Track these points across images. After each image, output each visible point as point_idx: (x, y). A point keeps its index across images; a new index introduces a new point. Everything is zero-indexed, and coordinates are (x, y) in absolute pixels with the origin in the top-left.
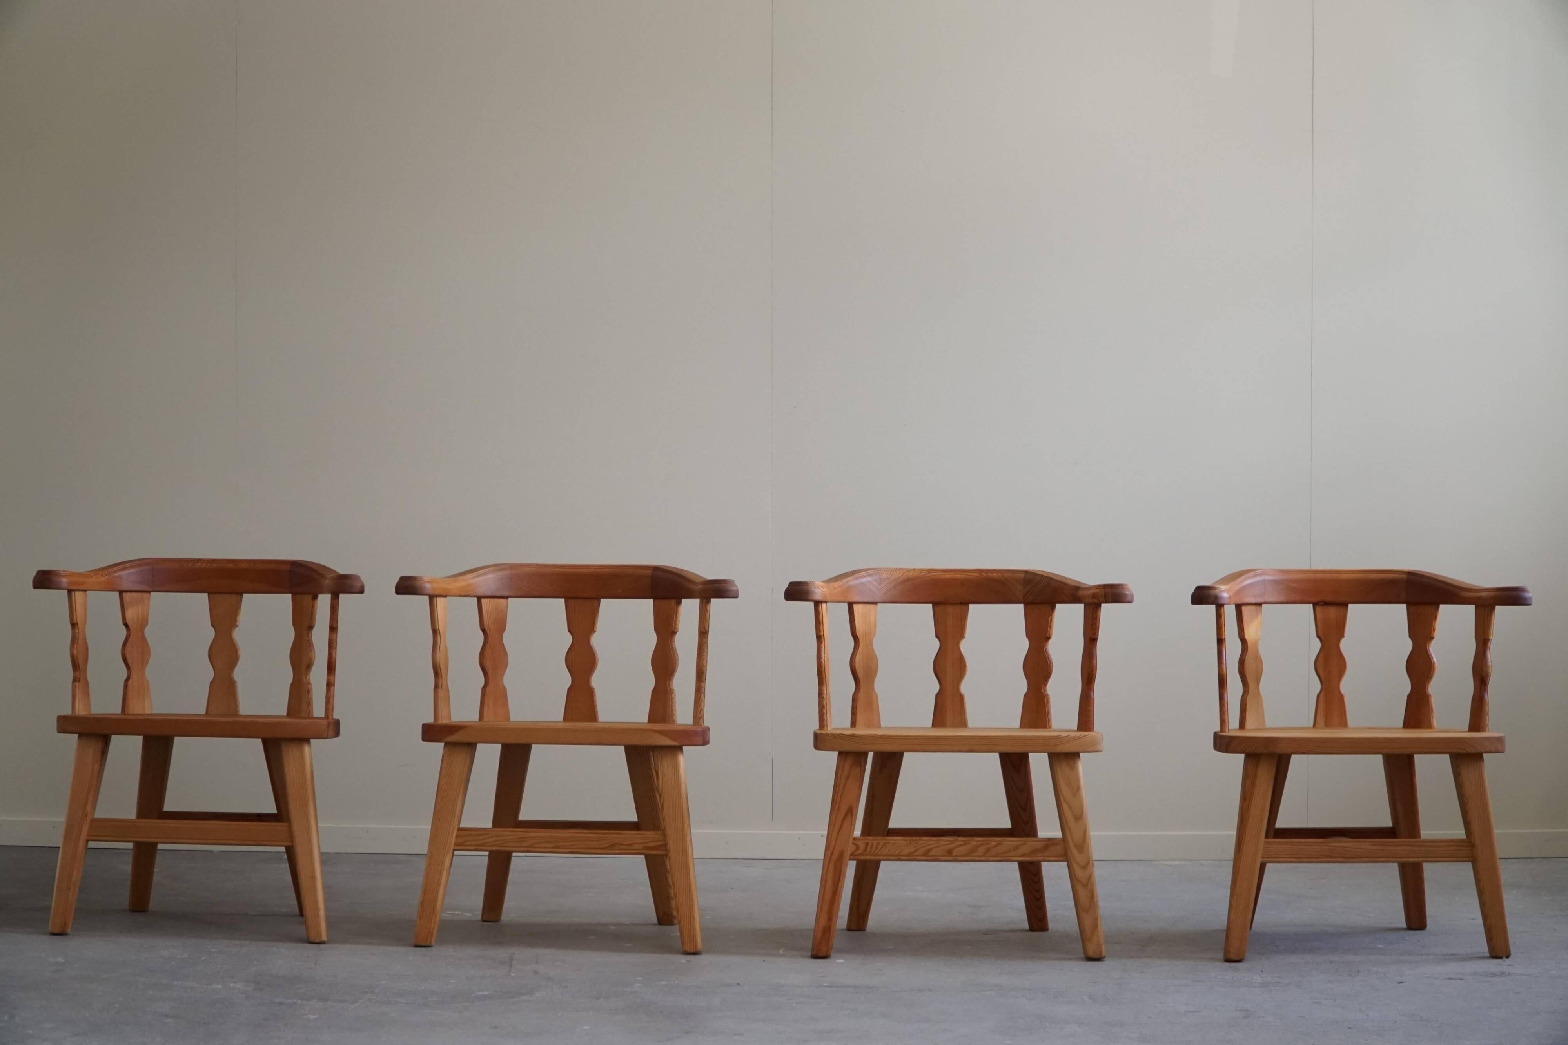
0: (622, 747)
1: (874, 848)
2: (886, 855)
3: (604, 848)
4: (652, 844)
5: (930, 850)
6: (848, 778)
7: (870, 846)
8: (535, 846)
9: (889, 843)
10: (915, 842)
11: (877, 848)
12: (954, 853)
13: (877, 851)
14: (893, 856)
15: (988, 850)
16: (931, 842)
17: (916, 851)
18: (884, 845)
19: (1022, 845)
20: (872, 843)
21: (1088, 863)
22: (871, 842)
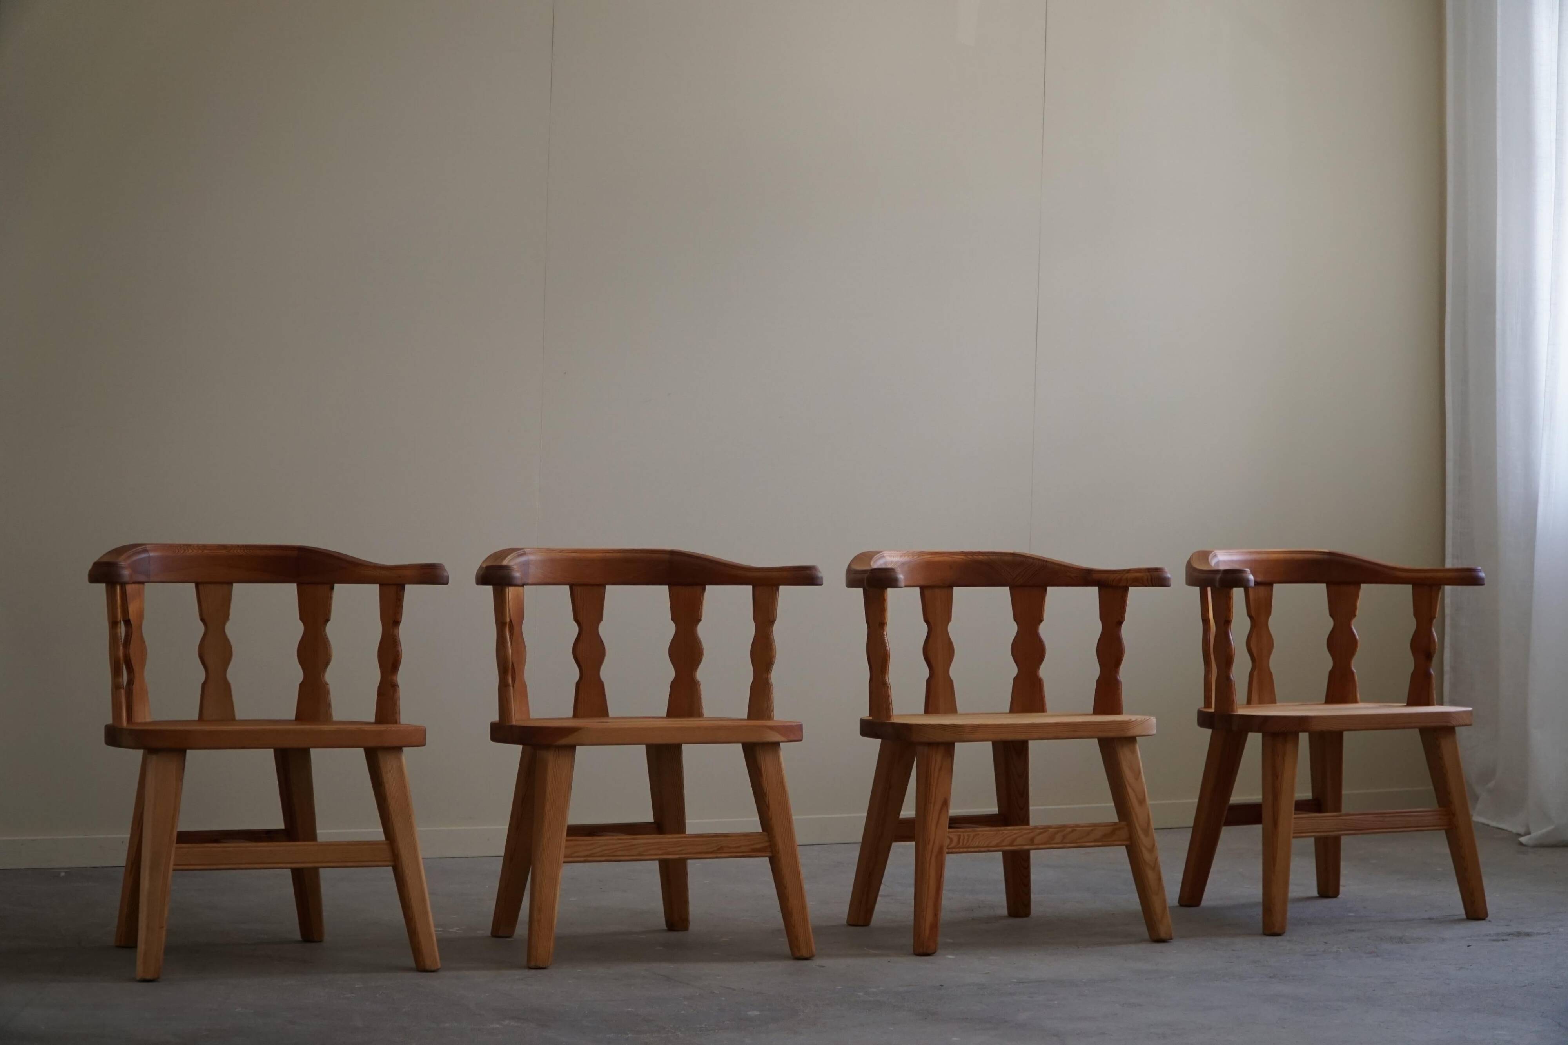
0: (740, 745)
1: (965, 842)
2: (977, 847)
3: (712, 852)
4: (758, 846)
5: (1015, 840)
6: (940, 769)
7: (962, 837)
8: (645, 853)
9: (979, 834)
10: (1001, 832)
11: (968, 841)
12: (1036, 841)
13: (968, 844)
14: (982, 847)
15: (1064, 837)
16: (1015, 832)
17: (1003, 841)
18: (974, 837)
19: (1092, 830)
20: (964, 835)
21: (1154, 845)
22: (962, 834)
